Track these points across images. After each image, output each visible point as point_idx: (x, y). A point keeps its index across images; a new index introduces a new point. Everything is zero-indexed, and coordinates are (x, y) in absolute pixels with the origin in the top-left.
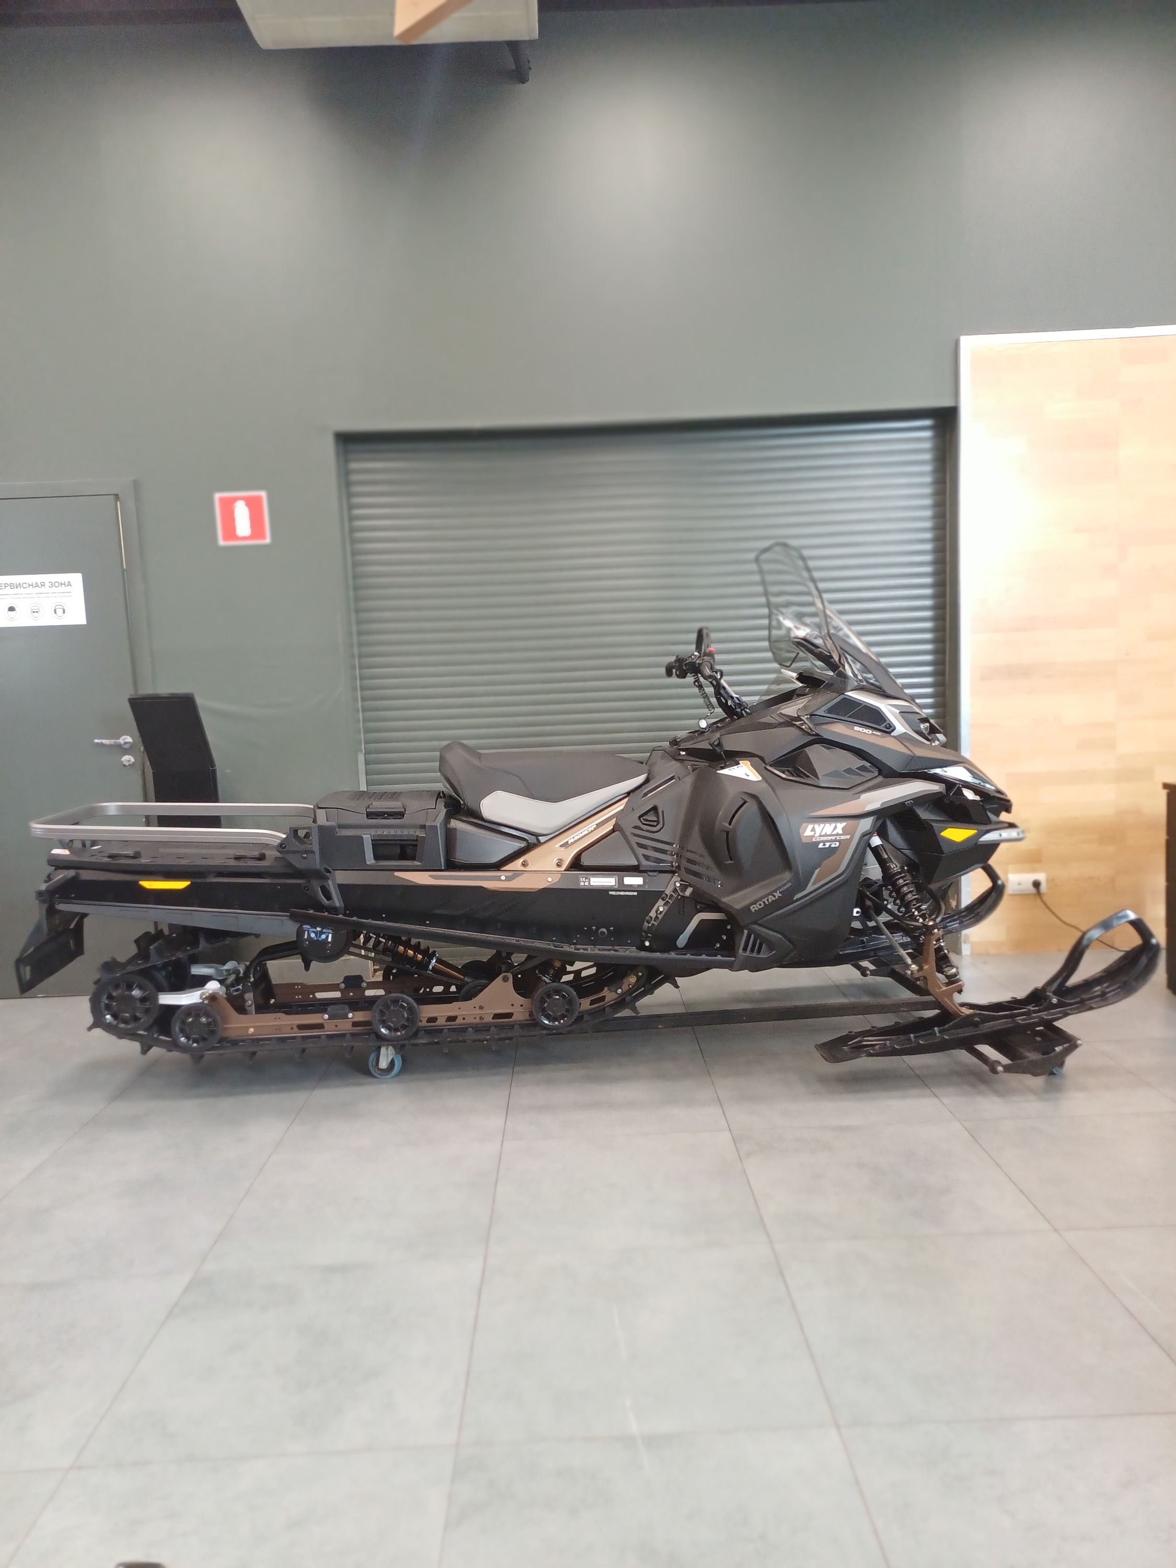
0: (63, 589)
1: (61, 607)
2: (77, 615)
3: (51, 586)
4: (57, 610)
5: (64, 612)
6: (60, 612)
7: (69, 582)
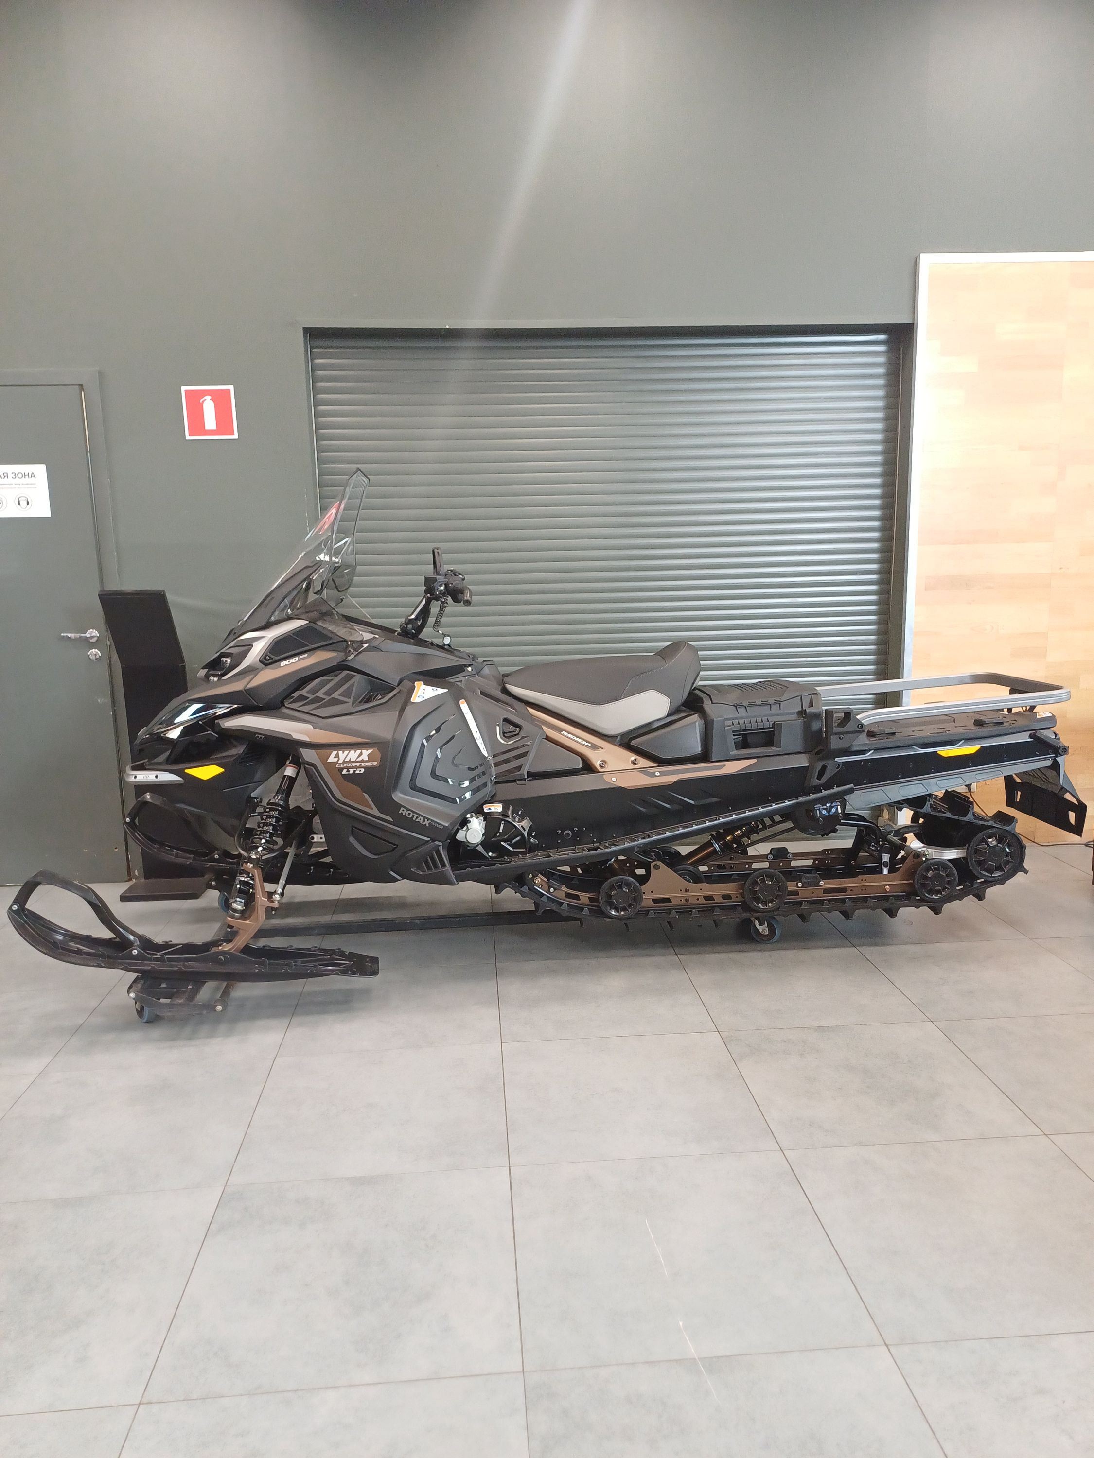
0: (27, 480)
1: (25, 498)
2: (41, 508)
3: (14, 477)
5: (28, 503)
6: (23, 503)
7: (32, 473)
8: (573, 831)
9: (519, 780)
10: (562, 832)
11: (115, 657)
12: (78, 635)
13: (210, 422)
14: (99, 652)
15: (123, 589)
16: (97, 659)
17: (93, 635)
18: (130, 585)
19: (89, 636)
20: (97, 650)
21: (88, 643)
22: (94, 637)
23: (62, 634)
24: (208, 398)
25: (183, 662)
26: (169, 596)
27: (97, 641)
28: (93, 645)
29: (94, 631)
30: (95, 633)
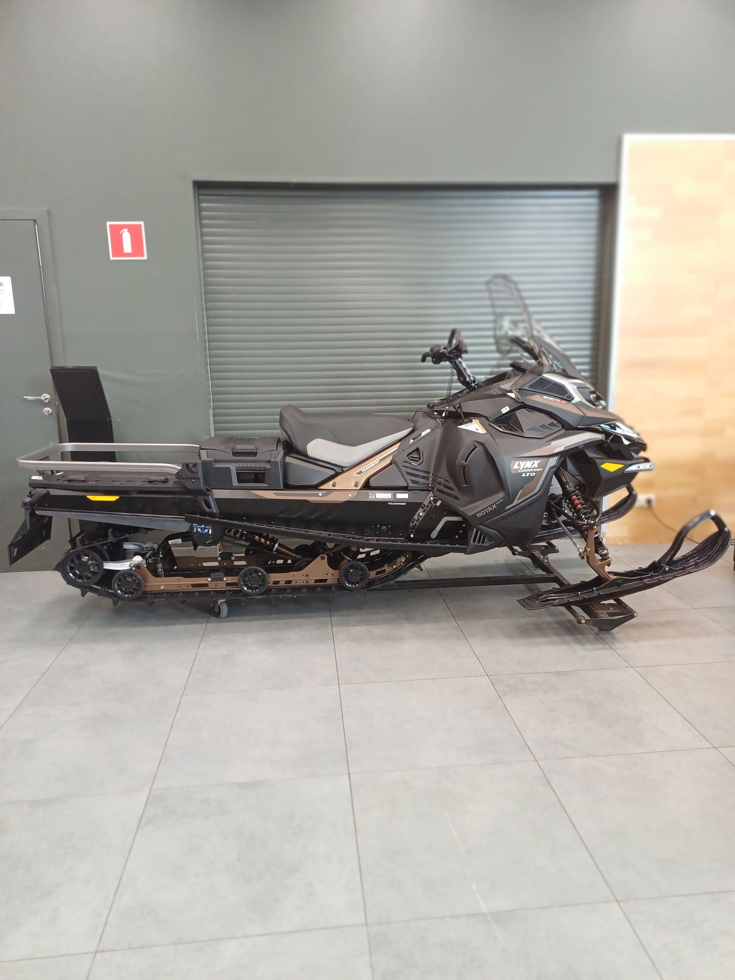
11: (62, 413)
12: (35, 398)
13: (127, 247)
14: (51, 410)
15: (66, 365)
16: (49, 414)
17: (47, 397)
18: (72, 362)
19: (44, 398)
20: (49, 408)
21: (43, 404)
22: (47, 399)
23: (24, 397)
24: (126, 230)
25: (110, 417)
26: (100, 371)
27: (49, 402)
28: (46, 405)
29: (47, 395)
30: (48, 396)
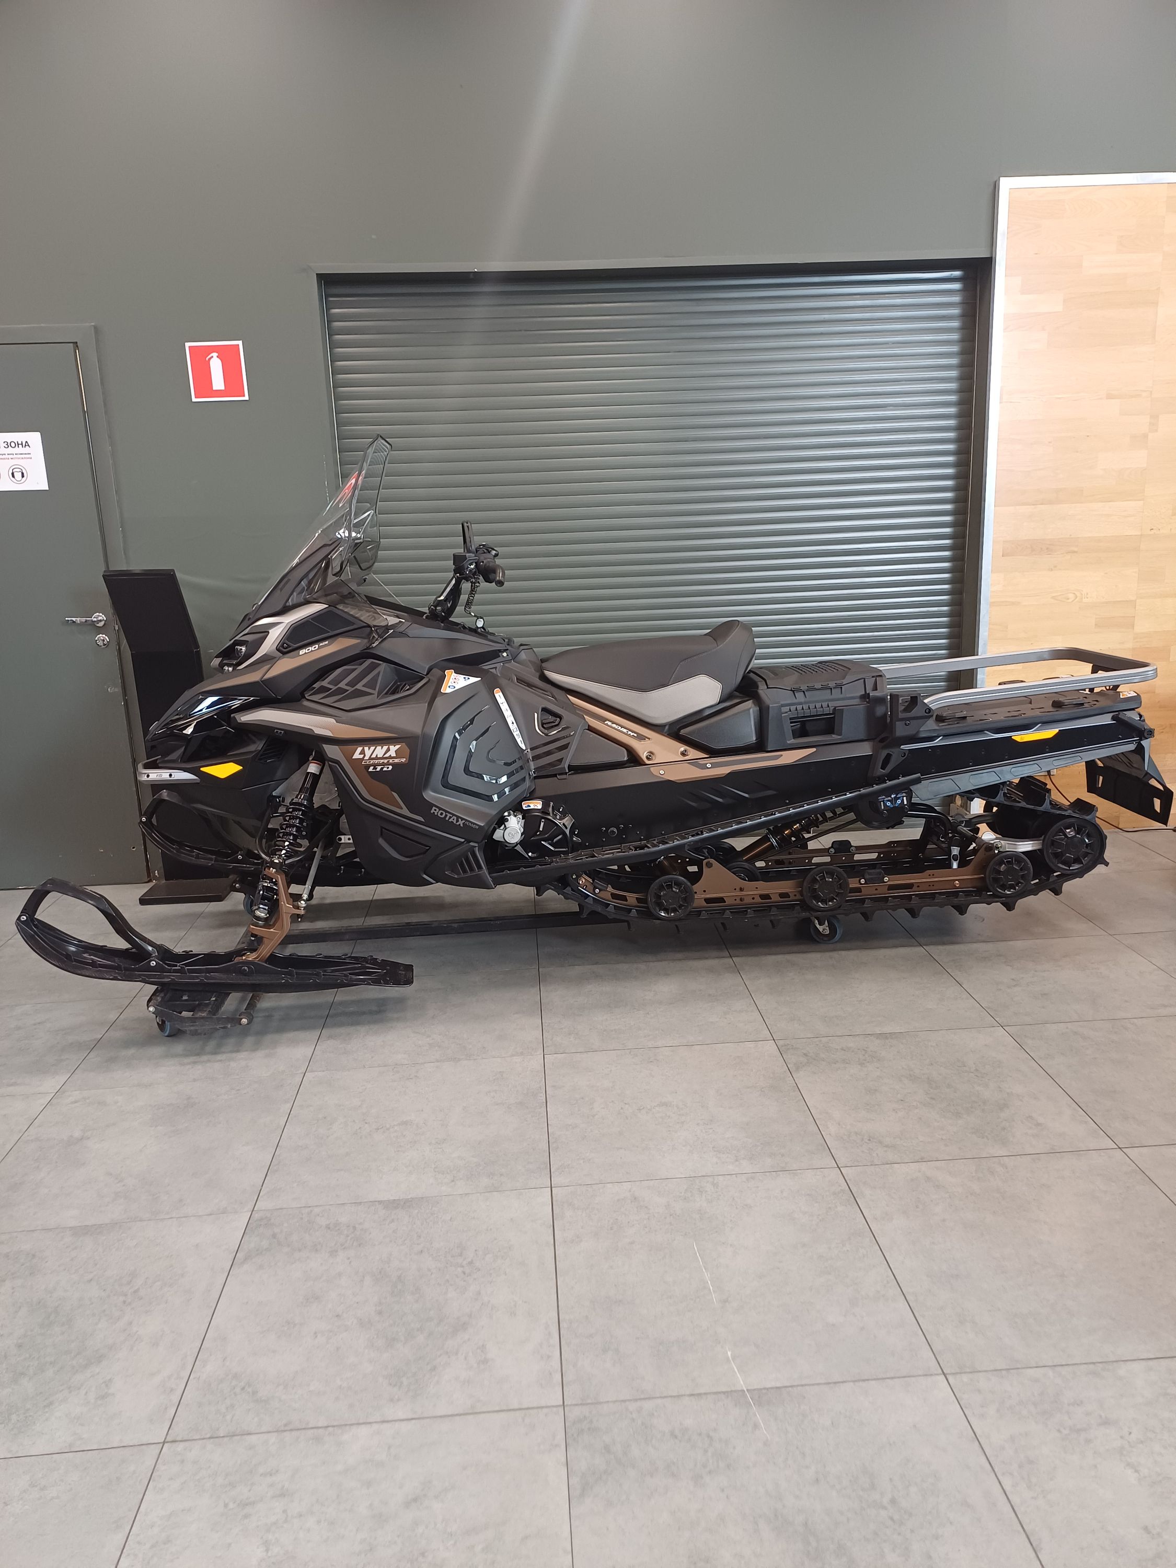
0: (20, 450)
1: (19, 470)
2: (38, 480)
3: (7, 446)
4: (15, 474)
5: (23, 476)
7: (26, 442)
8: (618, 829)
9: (559, 774)
10: (607, 830)
11: (124, 642)
12: (84, 620)
13: (218, 382)
14: (106, 637)
15: (130, 569)
16: (105, 645)
17: (100, 618)
18: (138, 564)
19: (95, 619)
20: (104, 636)
21: (94, 628)
22: (101, 621)
23: (67, 619)
24: (215, 355)
25: (197, 646)
26: (179, 576)
27: (105, 624)
28: (100, 630)
29: (101, 614)
30: (102, 617)
